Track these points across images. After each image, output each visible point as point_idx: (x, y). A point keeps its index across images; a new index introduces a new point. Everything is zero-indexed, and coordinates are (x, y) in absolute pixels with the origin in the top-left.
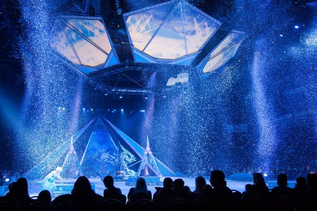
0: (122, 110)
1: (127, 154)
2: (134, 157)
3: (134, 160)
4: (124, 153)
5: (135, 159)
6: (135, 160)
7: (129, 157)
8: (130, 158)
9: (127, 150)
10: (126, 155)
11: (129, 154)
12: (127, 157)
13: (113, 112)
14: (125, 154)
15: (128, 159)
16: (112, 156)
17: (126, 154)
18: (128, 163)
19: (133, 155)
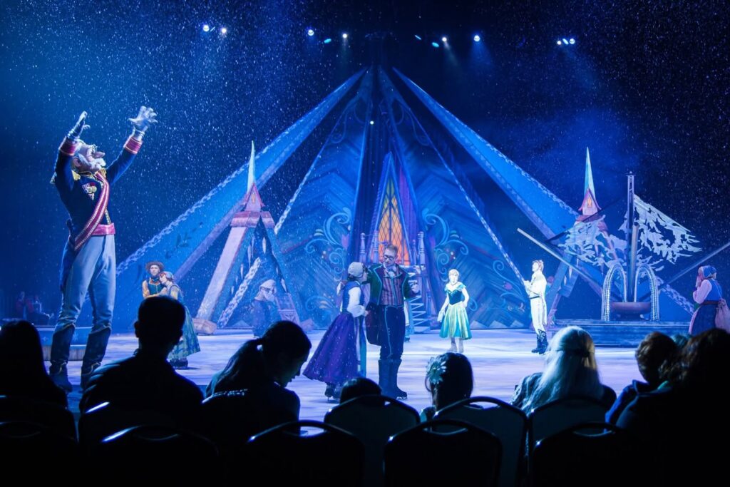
0: (477, 38)
1: (657, 223)
2: (687, 236)
3: (691, 248)
4: (641, 221)
5: (693, 245)
6: (696, 250)
7: (664, 239)
8: (672, 239)
9: (653, 209)
10: (653, 230)
11: (662, 223)
12: (656, 237)
13: (436, 45)
14: (645, 228)
15: (661, 248)
16: (613, 238)
17: (653, 225)
18: (665, 262)
19: (684, 225)
